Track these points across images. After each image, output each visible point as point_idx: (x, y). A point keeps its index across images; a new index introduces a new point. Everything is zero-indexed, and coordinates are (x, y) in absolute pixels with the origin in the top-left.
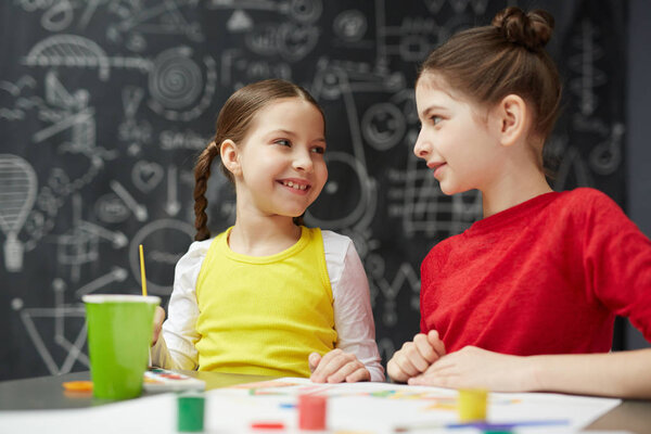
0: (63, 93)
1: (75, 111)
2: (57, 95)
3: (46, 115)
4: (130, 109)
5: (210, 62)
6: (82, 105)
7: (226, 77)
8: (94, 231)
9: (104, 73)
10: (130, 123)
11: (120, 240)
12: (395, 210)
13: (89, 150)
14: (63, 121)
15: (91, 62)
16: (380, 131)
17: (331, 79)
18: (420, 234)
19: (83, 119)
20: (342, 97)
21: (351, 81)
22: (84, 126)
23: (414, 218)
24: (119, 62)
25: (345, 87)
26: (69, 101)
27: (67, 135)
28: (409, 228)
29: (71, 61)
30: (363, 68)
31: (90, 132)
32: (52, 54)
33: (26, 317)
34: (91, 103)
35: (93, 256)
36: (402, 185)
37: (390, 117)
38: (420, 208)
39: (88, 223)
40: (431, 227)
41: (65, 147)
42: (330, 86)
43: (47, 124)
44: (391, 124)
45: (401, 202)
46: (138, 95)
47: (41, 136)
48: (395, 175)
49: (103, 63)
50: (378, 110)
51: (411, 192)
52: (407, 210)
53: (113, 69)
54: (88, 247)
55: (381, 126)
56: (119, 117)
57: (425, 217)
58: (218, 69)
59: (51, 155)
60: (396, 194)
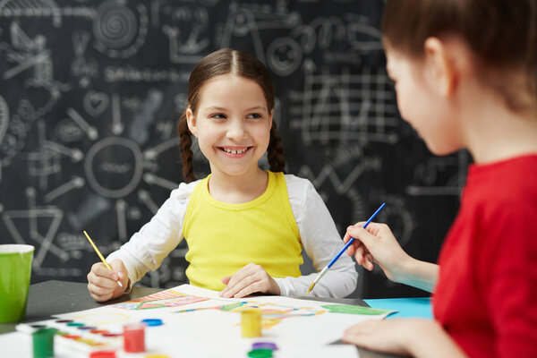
0: (25, 39)
1: (35, 53)
2: (20, 40)
3: (12, 57)
4: (80, 50)
5: (142, 9)
6: (41, 48)
7: (156, 20)
8: (56, 149)
9: (57, 21)
10: (80, 61)
11: (77, 155)
12: (295, 124)
13: (49, 84)
14: (26, 62)
15: (46, 12)
16: (282, 60)
17: (240, 19)
18: (316, 143)
19: (42, 59)
20: (249, 34)
21: (257, 20)
22: (44, 65)
23: (311, 130)
24: (69, 11)
25: (252, 26)
26: (30, 45)
27: (30, 72)
28: (307, 137)
29: (30, 12)
30: (266, 9)
31: (48, 70)
32: (14, 7)
33: (7, 218)
34: (48, 46)
35: (56, 168)
36: (300, 103)
37: (289, 48)
38: (316, 121)
39: (51, 142)
40: (325, 137)
41: (29, 83)
42: (239, 25)
43: (14, 64)
44: (290, 55)
45: (300, 117)
46: (86, 38)
47: (10, 74)
48: (294, 96)
49: (56, 13)
50: (280, 44)
51: (307, 109)
52: (305, 123)
53: (64, 18)
54: (52, 162)
55: (282, 56)
56: (71, 56)
57: (320, 128)
58: (149, 14)
59: (18, 89)
60: (296, 111)
